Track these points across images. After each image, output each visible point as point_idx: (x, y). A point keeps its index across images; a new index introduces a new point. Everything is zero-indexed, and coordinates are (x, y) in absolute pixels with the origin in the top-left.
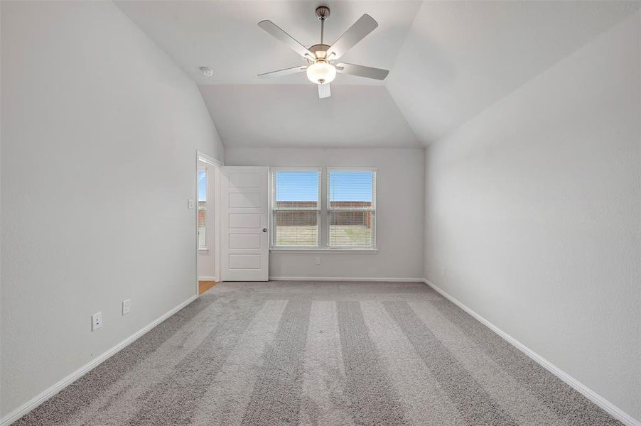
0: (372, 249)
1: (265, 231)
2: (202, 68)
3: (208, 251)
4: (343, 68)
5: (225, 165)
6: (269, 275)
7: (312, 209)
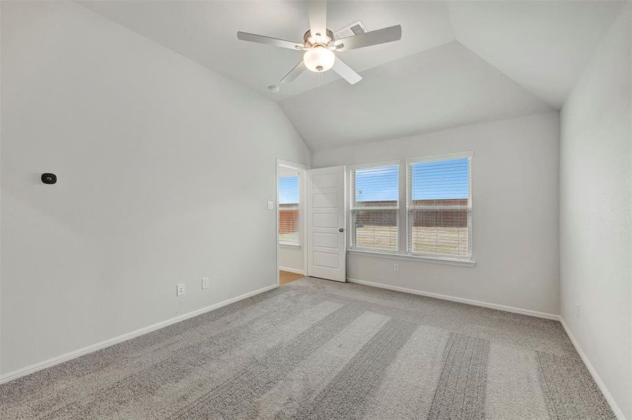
0: (468, 261)
1: (341, 231)
2: (270, 87)
3: (300, 247)
4: (342, 45)
5: (312, 168)
6: (346, 277)
7: (391, 208)
